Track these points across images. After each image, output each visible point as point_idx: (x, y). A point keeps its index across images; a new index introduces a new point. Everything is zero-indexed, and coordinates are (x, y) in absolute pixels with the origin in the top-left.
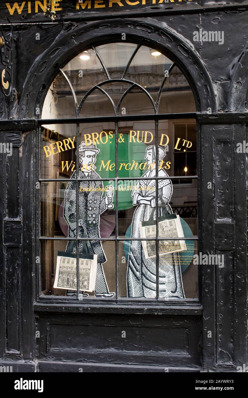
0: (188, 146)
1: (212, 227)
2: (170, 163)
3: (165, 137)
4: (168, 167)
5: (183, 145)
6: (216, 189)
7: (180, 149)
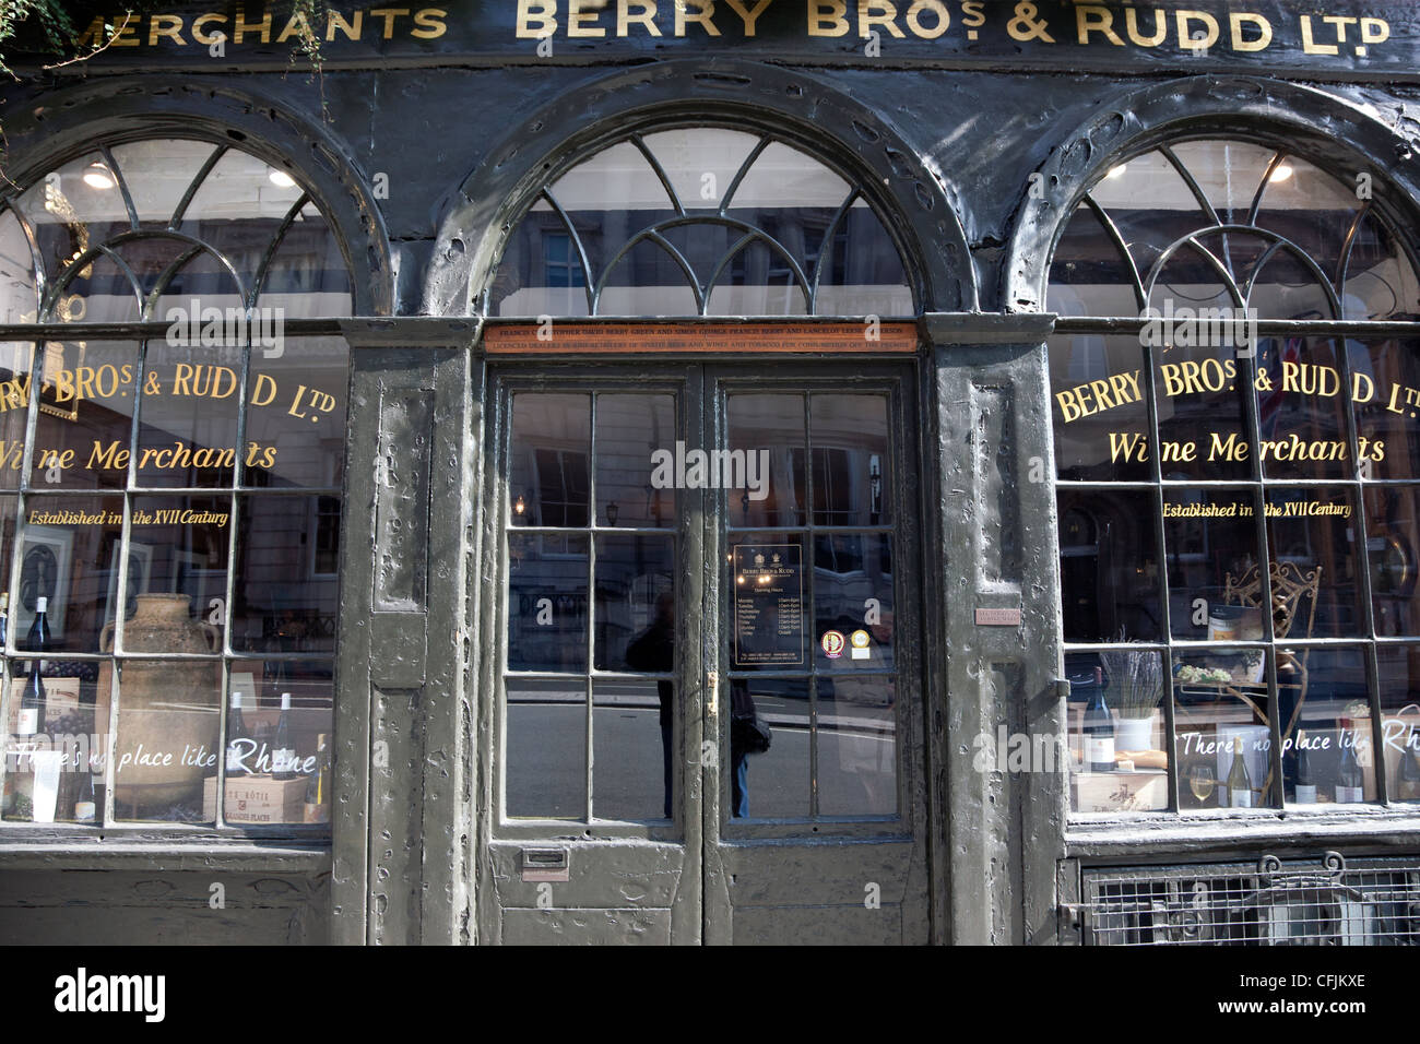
0: (326, 408)
1: (367, 623)
2: (274, 452)
3: (266, 383)
4: (267, 463)
5: (313, 405)
6: (380, 521)
7: (302, 416)
